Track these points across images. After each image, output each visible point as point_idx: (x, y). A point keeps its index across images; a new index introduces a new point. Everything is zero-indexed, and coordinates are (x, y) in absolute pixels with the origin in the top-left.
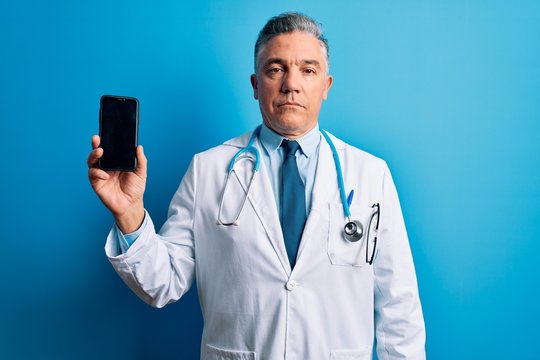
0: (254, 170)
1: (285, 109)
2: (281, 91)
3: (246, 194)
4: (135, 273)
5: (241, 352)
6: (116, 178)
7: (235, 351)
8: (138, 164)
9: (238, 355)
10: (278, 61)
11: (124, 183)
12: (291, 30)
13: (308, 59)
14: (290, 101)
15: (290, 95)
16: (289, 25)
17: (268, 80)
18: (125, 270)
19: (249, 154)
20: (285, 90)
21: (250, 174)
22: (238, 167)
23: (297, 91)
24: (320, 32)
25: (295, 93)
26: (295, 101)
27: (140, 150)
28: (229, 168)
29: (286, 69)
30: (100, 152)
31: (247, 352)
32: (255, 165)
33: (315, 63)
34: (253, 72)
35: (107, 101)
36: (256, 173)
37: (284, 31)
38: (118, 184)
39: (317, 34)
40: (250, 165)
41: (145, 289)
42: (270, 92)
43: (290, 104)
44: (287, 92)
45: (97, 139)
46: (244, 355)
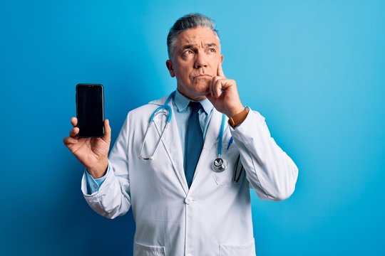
0: (167, 121)
1: (200, 79)
2: (194, 67)
3: (160, 137)
4: (101, 202)
5: (155, 247)
6: (88, 142)
7: (151, 246)
8: (105, 132)
9: (153, 249)
10: (189, 47)
11: (94, 147)
12: (195, 26)
13: (210, 43)
14: (202, 73)
15: (201, 69)
16: (193, 22)
17: (182, 62)
18: (95, 201)
19: (165, 111)
20: (197, 66)
21: (164, 124)
22: (157, 119)
23: (205, 66)
24: (214, 26)
25: (204, 68)
26: (206, 73)
27: (107, 122)
28: (150, 120)
29: (196, 51)
30: (77, 130)
31: (159, 247)
32: (168, 118)
33: (214, 45)
34: (167, 58)
35: (81, 89)
36: (169, 124)
37: (190, 27)
38: (90, 146)
39: (212, 27)
40: (165, 118)
41: (106, 210)
42: (186, 69)
43: (201, 75)
44: (199, 67)
45: (75, 120)
46: (157, 249)
